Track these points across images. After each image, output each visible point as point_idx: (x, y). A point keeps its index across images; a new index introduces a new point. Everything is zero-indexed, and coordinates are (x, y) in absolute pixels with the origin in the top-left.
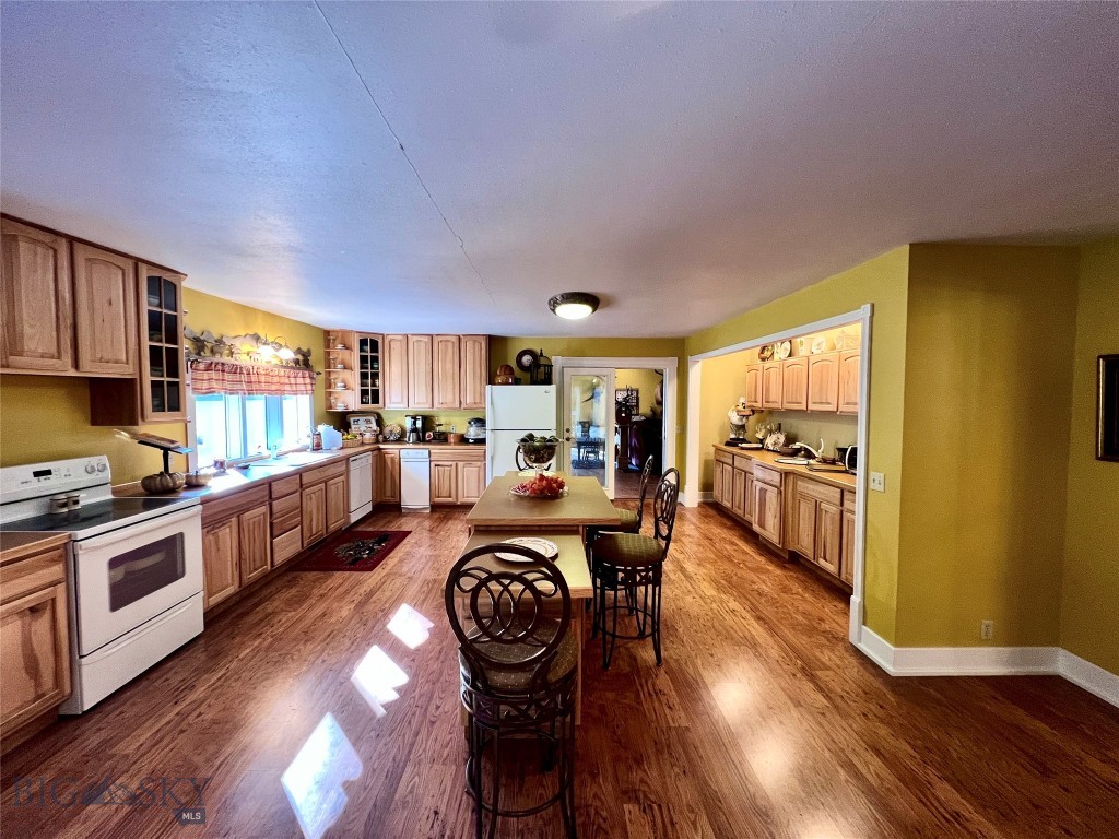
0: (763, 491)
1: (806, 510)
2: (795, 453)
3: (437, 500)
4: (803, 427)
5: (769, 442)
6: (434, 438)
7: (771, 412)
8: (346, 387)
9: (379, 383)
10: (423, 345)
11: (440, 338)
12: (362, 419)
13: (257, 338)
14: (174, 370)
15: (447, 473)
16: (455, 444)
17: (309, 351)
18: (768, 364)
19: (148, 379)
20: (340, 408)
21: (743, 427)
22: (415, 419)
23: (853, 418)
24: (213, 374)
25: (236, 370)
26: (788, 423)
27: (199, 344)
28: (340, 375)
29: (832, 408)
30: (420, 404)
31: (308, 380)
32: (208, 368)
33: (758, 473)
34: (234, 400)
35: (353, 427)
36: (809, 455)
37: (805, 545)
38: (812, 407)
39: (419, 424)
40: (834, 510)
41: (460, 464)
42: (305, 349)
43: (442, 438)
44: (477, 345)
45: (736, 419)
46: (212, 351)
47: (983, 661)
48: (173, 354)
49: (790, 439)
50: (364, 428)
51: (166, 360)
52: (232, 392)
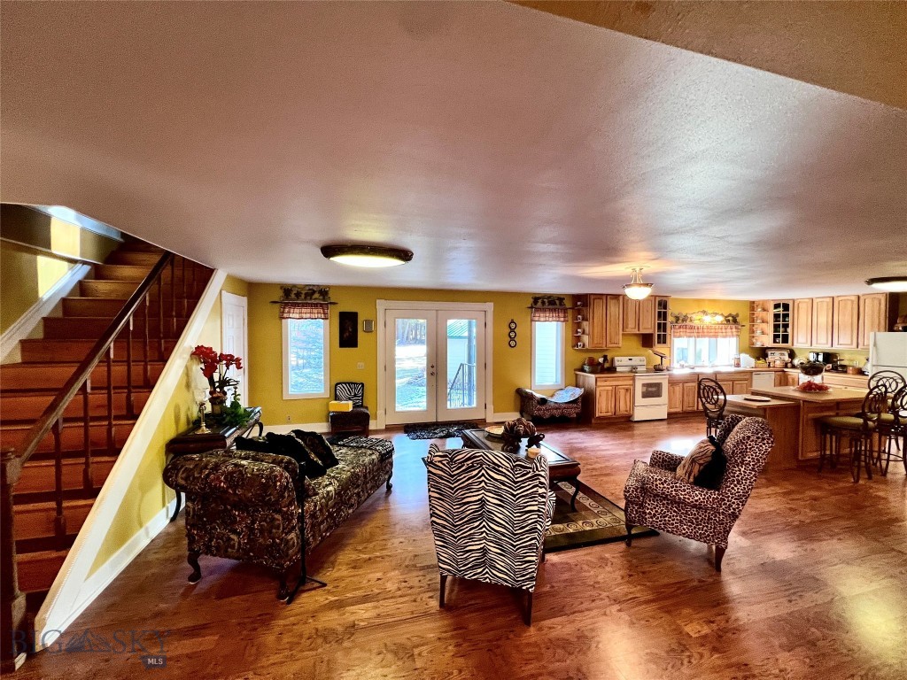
6: (832, 369)
8: (763, 333)
9: (789, 330)
10: (825, 304)
11: (840, 299)
12: (777, 353)
13: (704, 312)
14: (665, 330)
16: (853, 374)
17: (737, 315)
19: (657, 333)
20: (758, 345)
22: (818, 354)
24: (681, 330)
25: (691, 328)
27: (677, 319)
28: (759, 327)
30: (823, 345)
31: (734, 330)
32: (680, 327)
34: (692, 339)
35: (770, 357)
39: (821, 358)
42: (734, 313)
43: (841, 369)
46: (683, 321)
48: (665, 324)
50: (777, 359)
51: (662, 327)
52: (690, 337)
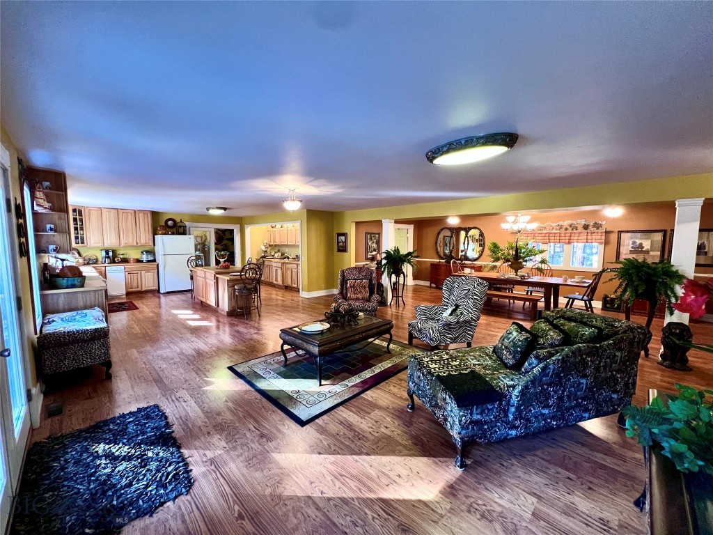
0: (276, 270)
1: (289, 272)
2: (285, 258)
3: (130, 290)
4: (286, 250)
5: (276, 256)
6: (121, 261)
7: (275, 246)
9: (84, 232)
10: (112, 213)
11: (123, 211)
15: (135, 278)
16: (134, 263)
18: (274, 229)
21: (266, 251)
22: (107, 252)
23: (298, 246)
26: (281, 249)
29: (294, 244)
30: (111, 242)
33: (274, 265)
36: (288, 258)
37: (289, 282)
38: (289, 243)
39: (111, 254)
40: (296, 270)
41: (143, 272)
43: (125, 261)
44: (146, 216)
45: (264, 249)
47: (322, 293)
49: (282, 254)
